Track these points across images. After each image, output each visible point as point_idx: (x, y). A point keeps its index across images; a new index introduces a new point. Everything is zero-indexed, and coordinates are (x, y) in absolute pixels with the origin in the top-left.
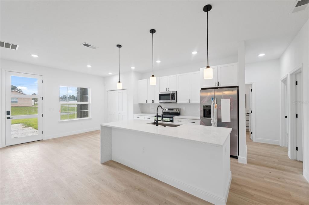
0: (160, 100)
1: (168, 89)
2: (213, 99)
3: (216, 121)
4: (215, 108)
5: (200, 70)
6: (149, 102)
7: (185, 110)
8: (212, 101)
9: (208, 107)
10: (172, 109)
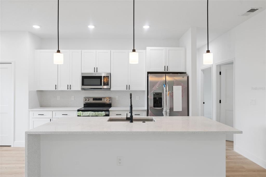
0: (83, 84)
1: (96, 69)
2: (165, 85)
3: (168, 111)
4: (167, 96)
5: (145, 49)
6: (59, 89)
7: (118, 99)
8: (165, 88)
9: (158, 94)
10: (100, 99)
